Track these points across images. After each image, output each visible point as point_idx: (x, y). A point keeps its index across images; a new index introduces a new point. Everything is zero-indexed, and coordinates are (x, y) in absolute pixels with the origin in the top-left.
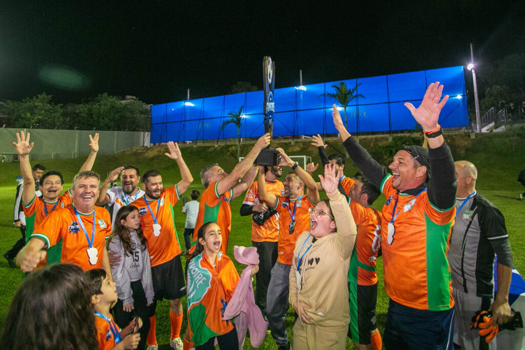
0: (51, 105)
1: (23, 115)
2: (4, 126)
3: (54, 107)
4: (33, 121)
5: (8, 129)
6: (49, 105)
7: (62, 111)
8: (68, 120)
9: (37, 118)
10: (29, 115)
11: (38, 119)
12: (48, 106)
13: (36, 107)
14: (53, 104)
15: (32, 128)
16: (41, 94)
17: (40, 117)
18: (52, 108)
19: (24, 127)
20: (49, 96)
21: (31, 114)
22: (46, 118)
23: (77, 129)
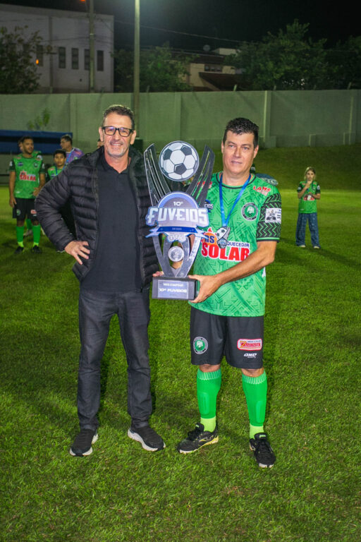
0: (308, 42)
1: (263, 68)
2: (235, 87)
3: (312, 46)
4: (277, 76)
5: (241, 92)
6: (302, 43)
7: (325, 54)
8: (335, 69)
9: (283, 70)
10: (271, 65)
11: (286, 72)
12: (303, 46)
13: (282, 49)
14: (310, 39)
15: (277, 89)
16: (291, 24)
17: (288, 68)
18: (309, 48)
19: (265, 88)
20: (305, 26)
21: (276, 64)
22: (298, 69)
23: (352, 88)
